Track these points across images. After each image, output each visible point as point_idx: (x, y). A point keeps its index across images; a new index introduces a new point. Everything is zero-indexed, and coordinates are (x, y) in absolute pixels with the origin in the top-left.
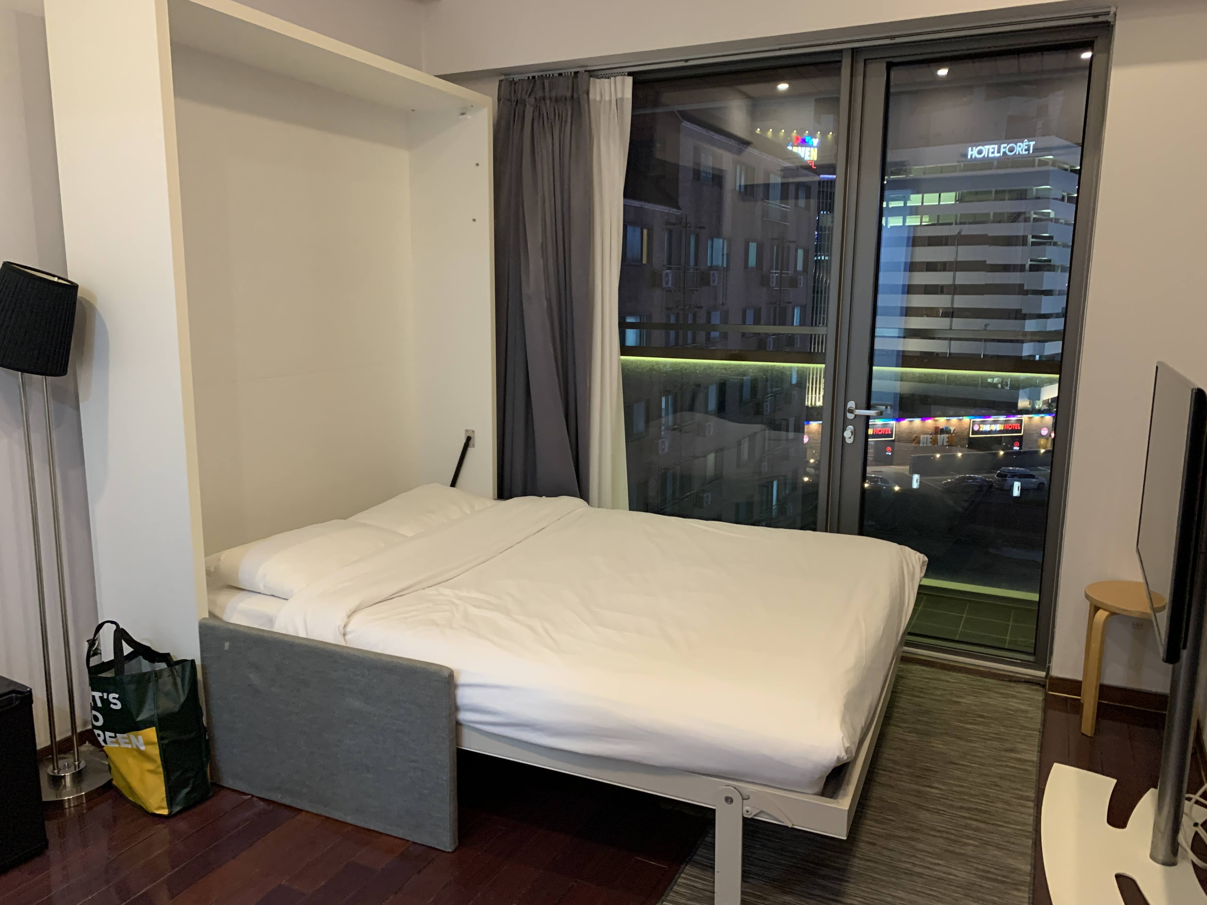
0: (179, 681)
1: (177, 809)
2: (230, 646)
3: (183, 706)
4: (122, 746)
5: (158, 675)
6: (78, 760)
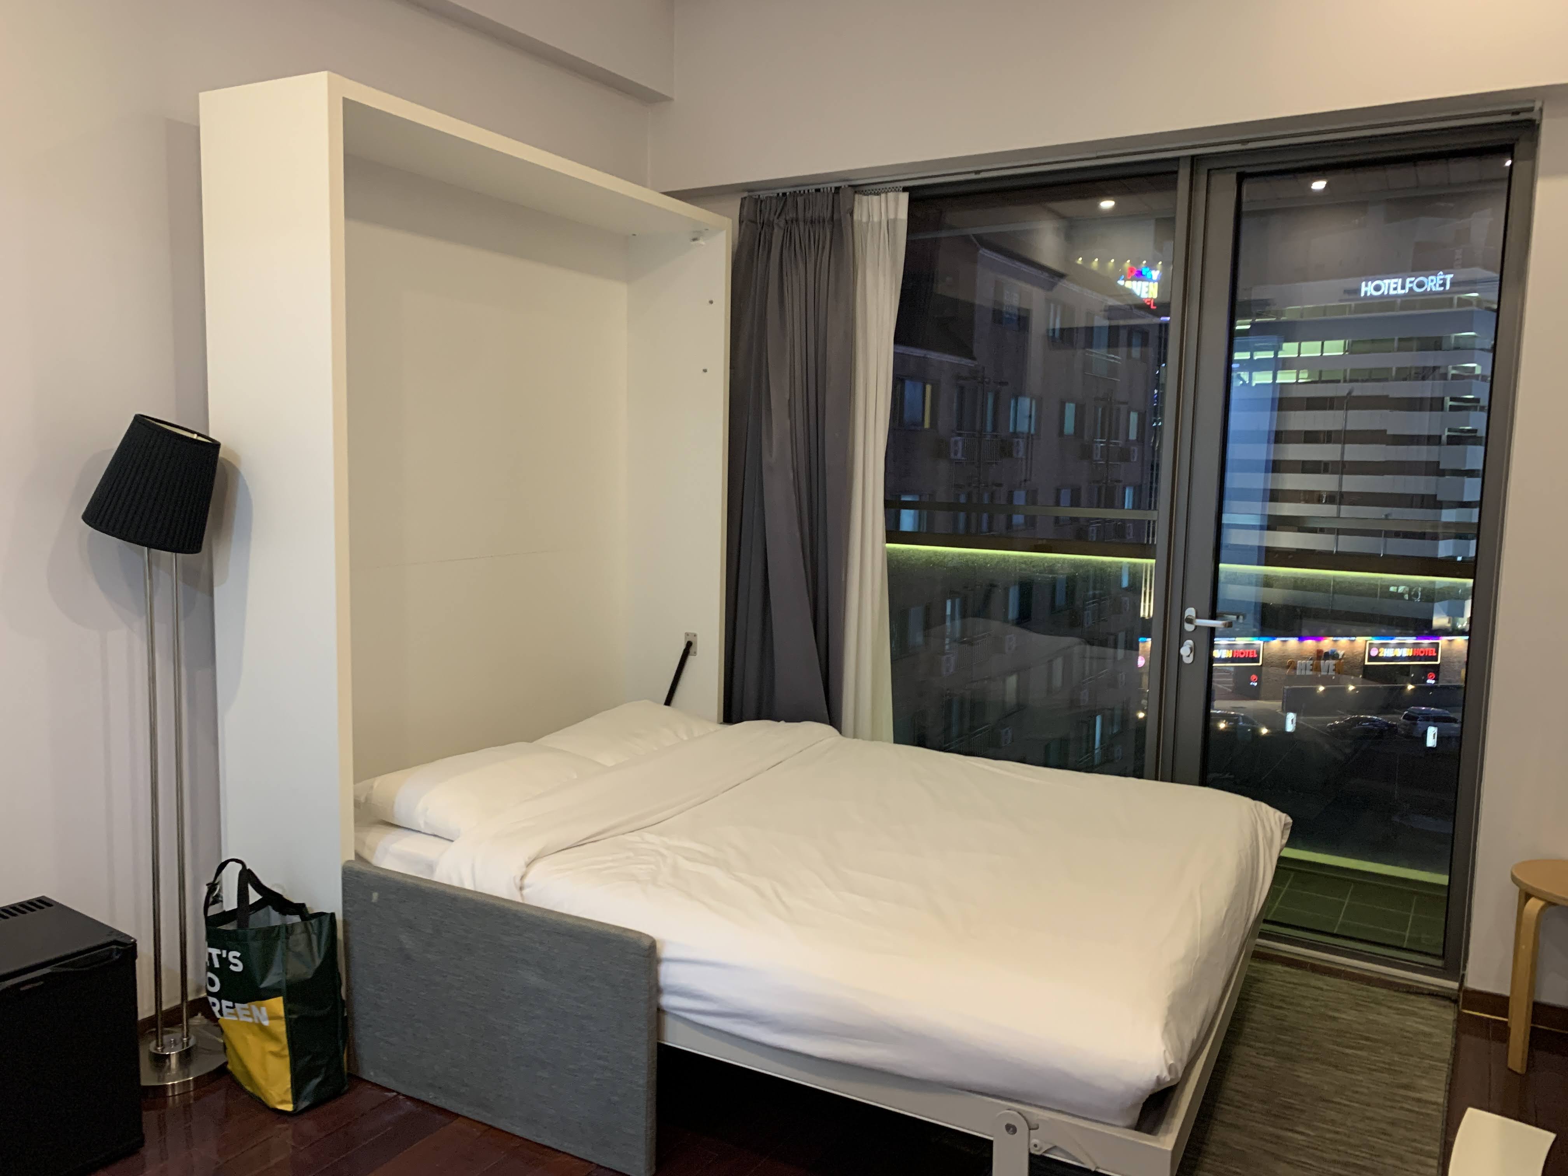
0: (314, 938)
1: (304, 1104)
2: (379, 898)
3: (319, 971)
4: (241, 1019)
5: (289, 930)
6: (187, 1036)
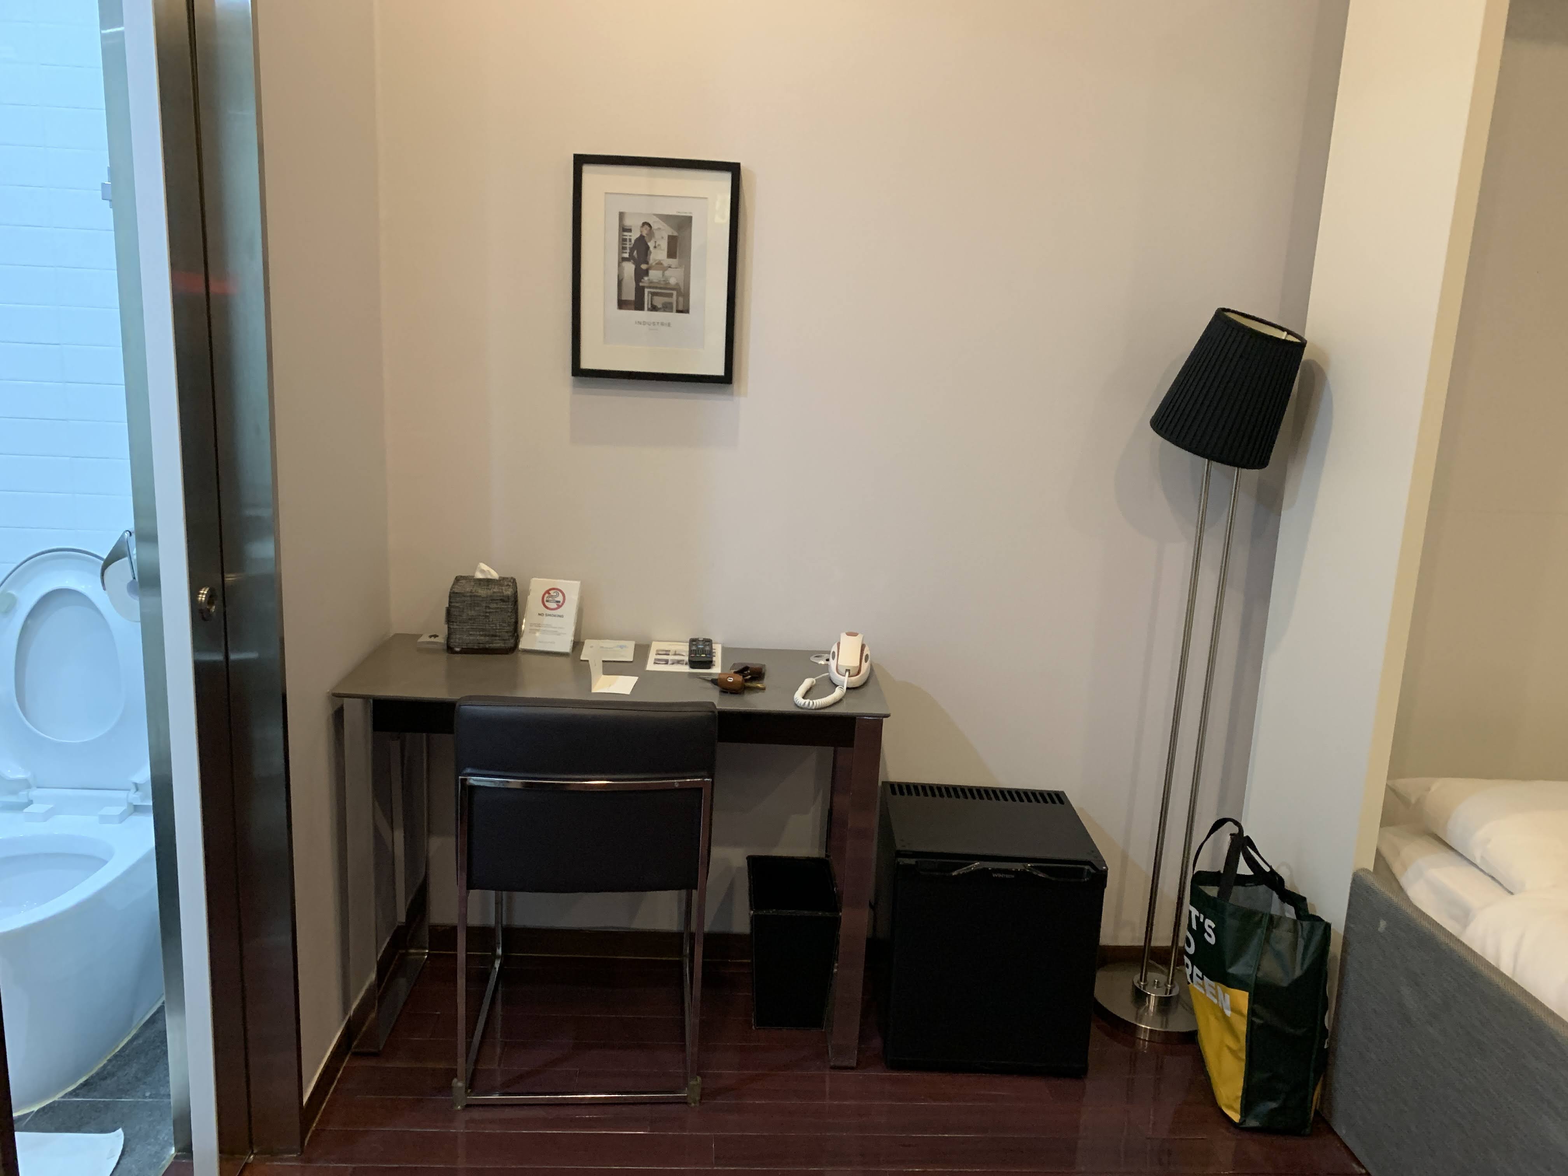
4: (1208, 995)
5: (1273, 922)
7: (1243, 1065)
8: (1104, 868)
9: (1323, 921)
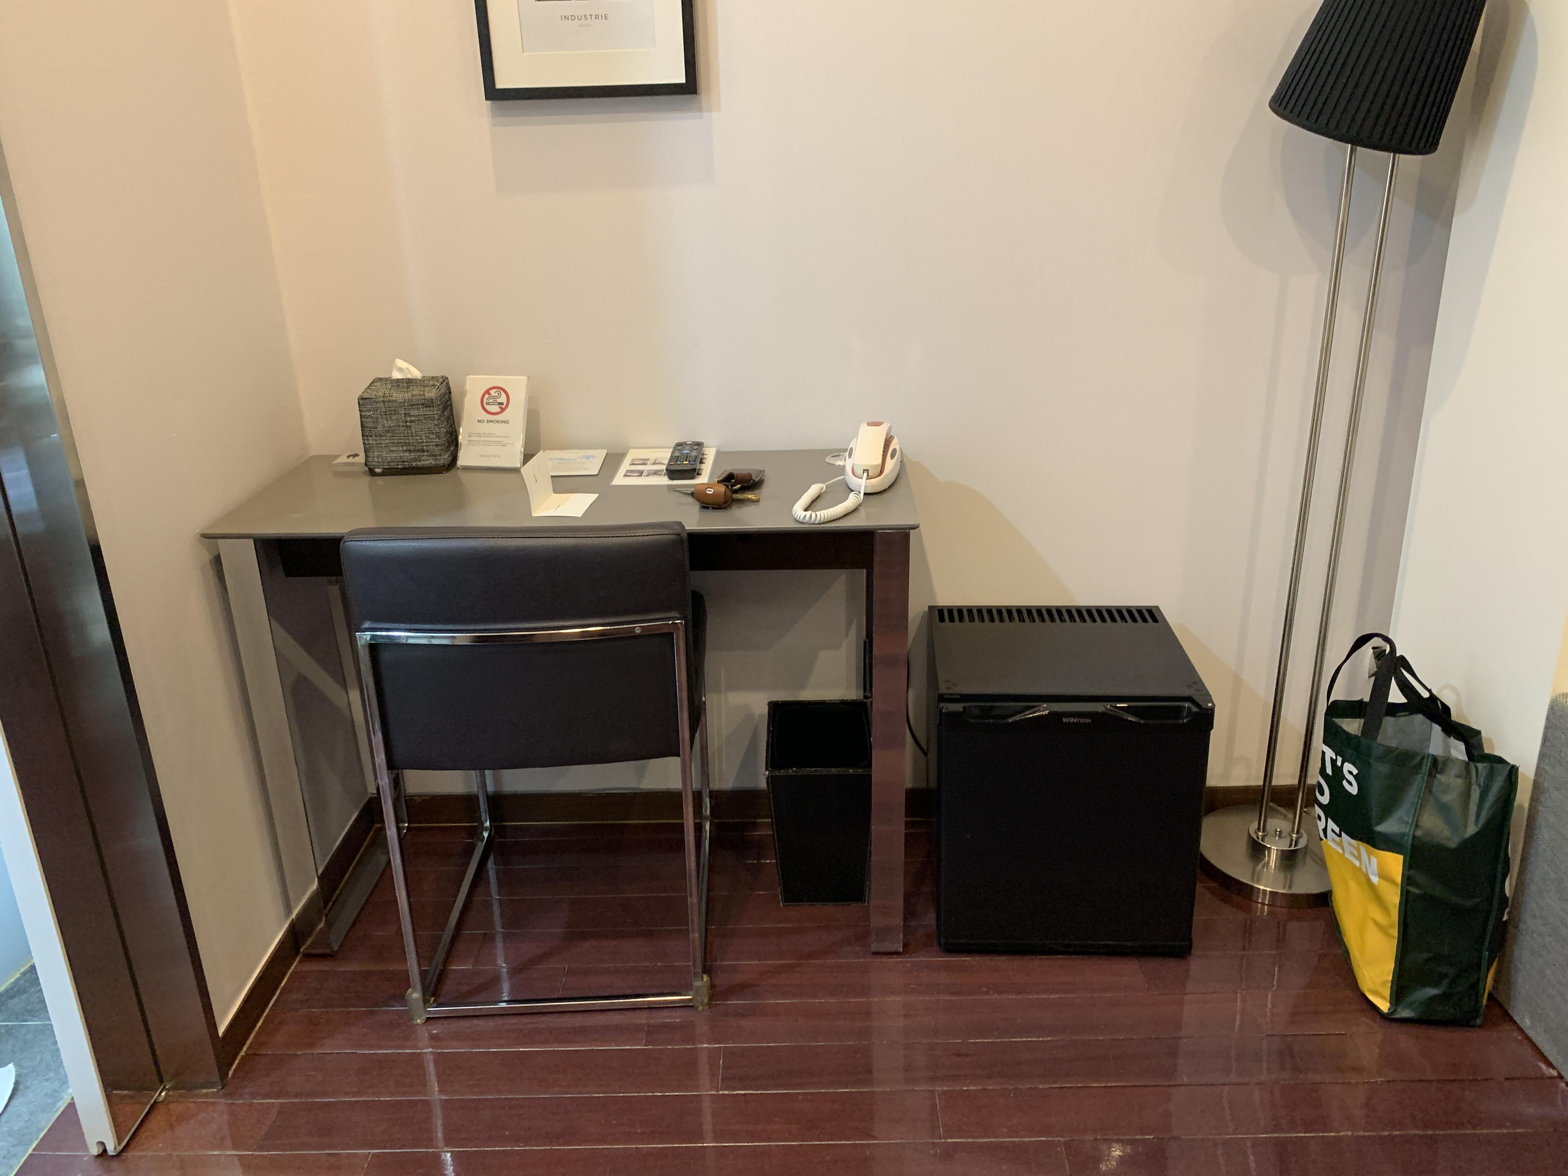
0: (1475, 794)
1: (1406, 1013)
7: (1395, 943)
8: (1210, 705)
9: (1506, 763)
